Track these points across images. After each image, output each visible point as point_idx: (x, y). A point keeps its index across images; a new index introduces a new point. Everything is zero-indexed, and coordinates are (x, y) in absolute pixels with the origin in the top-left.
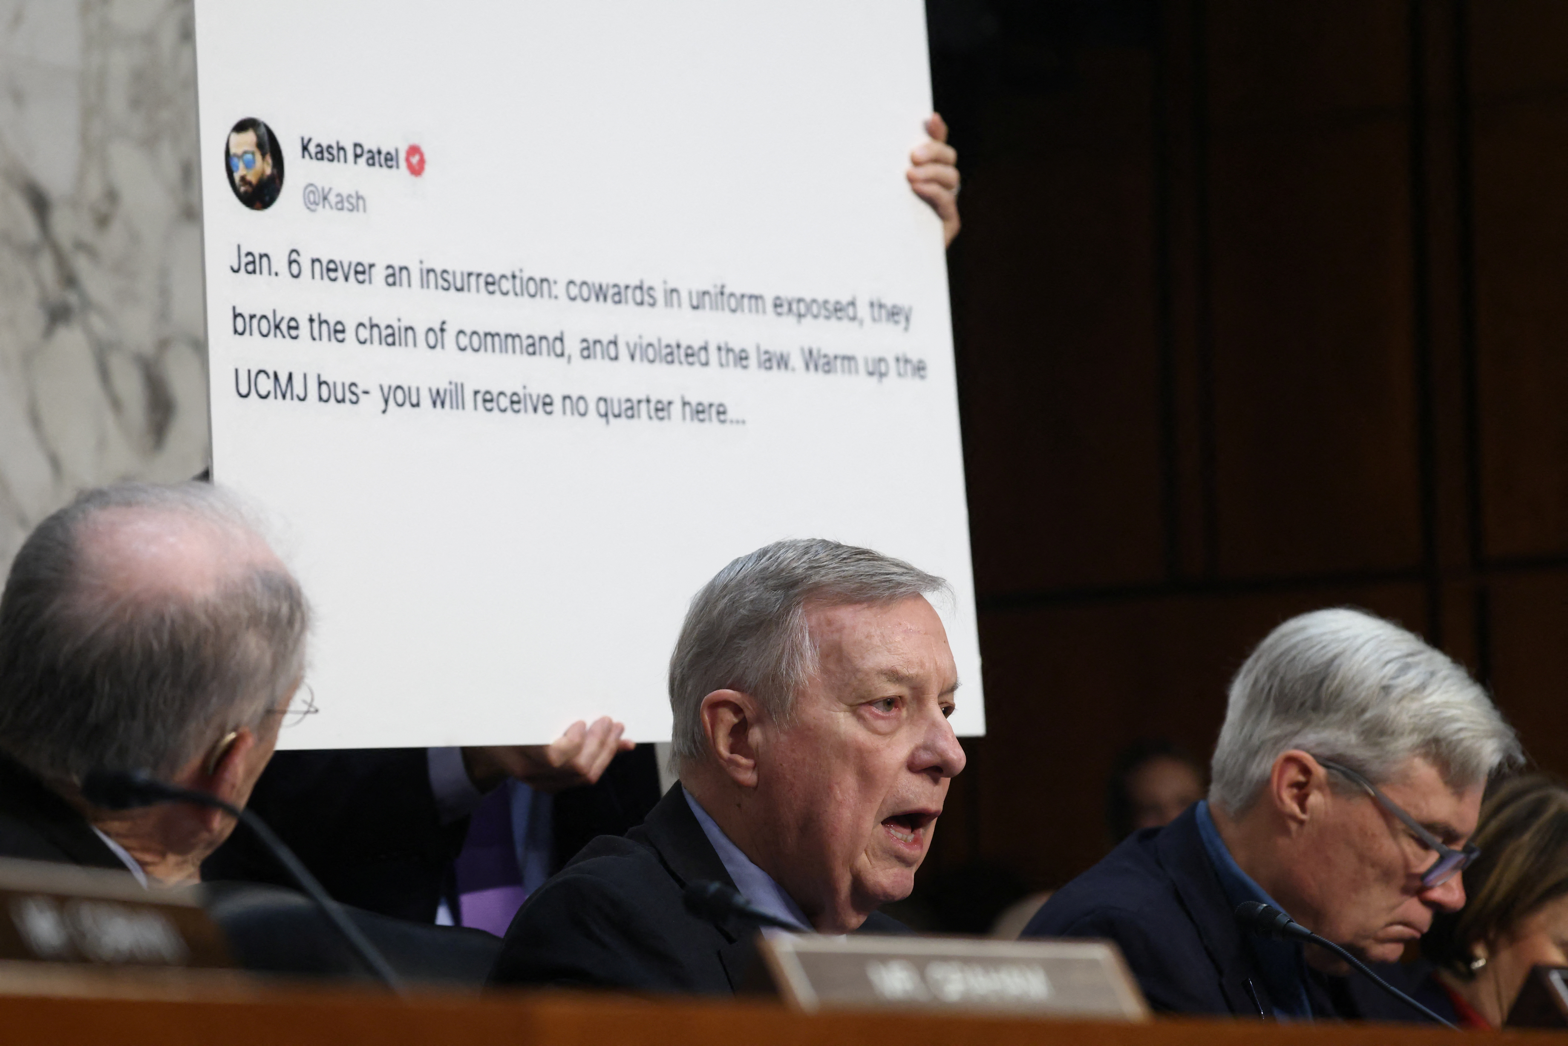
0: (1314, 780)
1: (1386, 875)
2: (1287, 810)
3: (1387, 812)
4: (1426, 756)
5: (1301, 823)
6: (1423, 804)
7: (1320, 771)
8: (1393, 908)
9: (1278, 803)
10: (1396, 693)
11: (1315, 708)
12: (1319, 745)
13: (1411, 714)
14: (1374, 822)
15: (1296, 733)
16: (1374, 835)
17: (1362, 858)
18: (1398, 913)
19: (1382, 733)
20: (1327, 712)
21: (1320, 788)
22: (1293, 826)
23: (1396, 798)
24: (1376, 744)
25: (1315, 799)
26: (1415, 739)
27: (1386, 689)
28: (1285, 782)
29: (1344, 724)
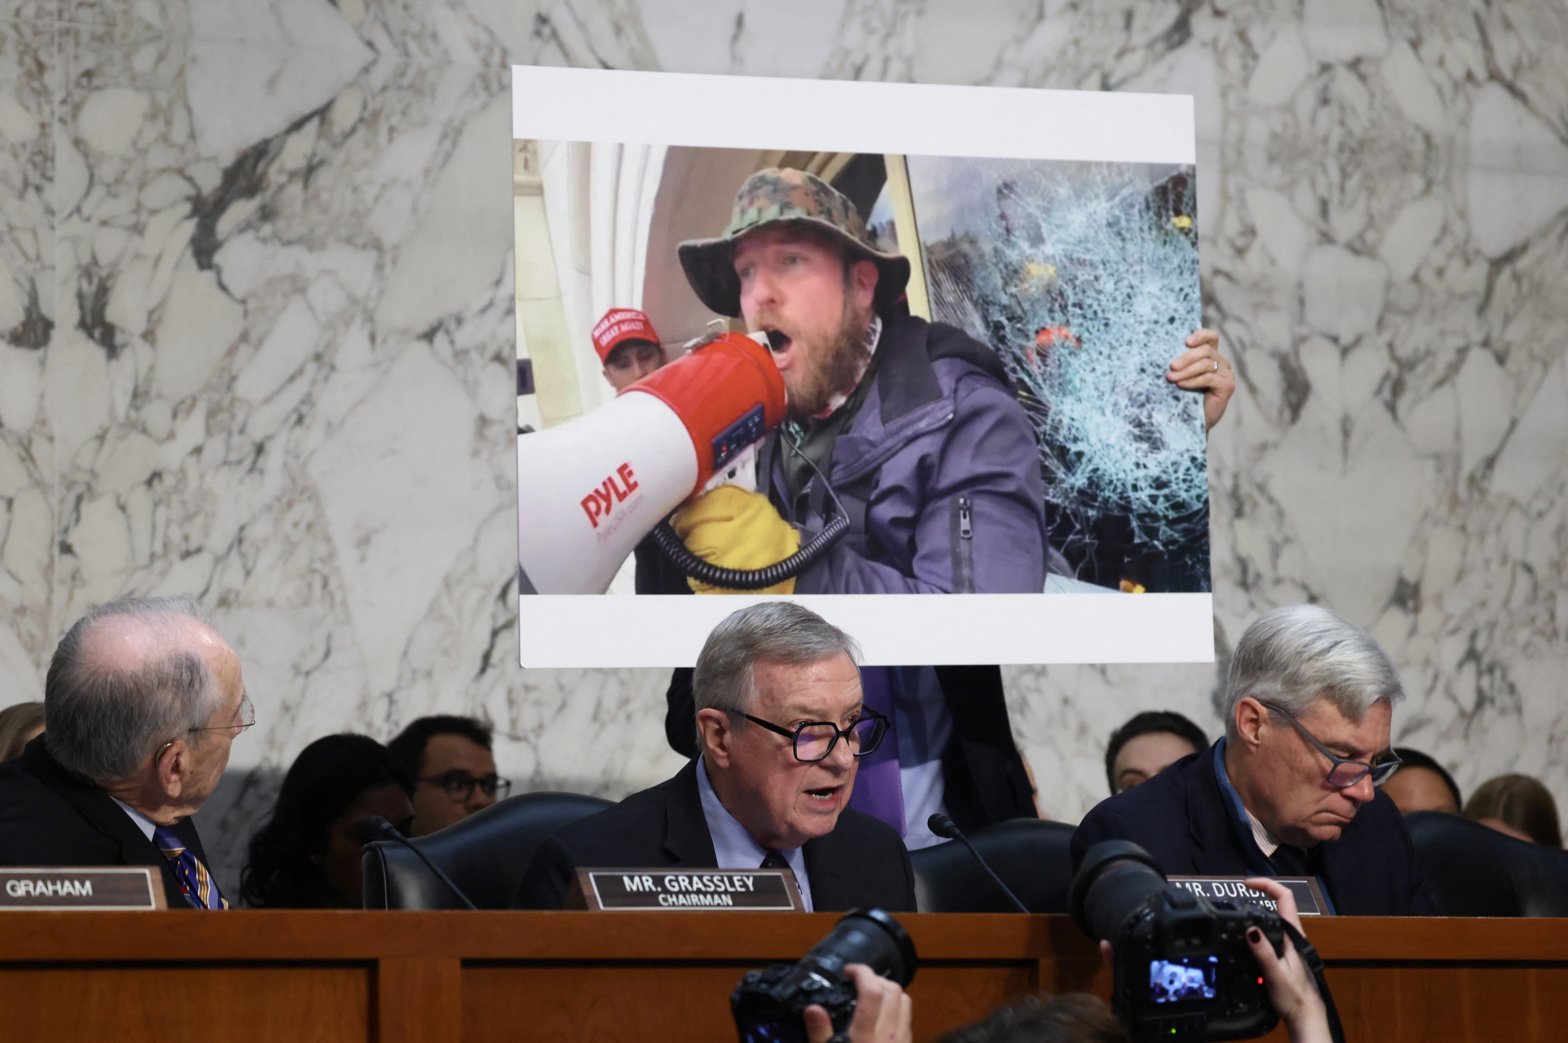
0: (1261, 718)
1: (1309, 778)
2: (1246, 738)
3: (1305, 737)
4: (1327, 697)
5: (1257, 746)
6: (1327, 730)
7: (1263, 710)
8: (1318, 801)
9: (1241, 734)
10: (1305, 656)
11: (1261, 668)
12: (1263, 692)
13: (1315, 669)
14: (1296, 743)
15: (1252, 686)
16: (1296, 752)
17: (1292, 768)
18: (1323, 804)
19: (1296, 683)
20: (1267, 670)
21: (1265, 722)
22: (1253, 748)
23: (1310, 727)
24: (1294, 691)
25: (1263, 730)
26: (1317, 686)
27: (1300, 653)
28: (1243, 719)
29: (1274, 679)
